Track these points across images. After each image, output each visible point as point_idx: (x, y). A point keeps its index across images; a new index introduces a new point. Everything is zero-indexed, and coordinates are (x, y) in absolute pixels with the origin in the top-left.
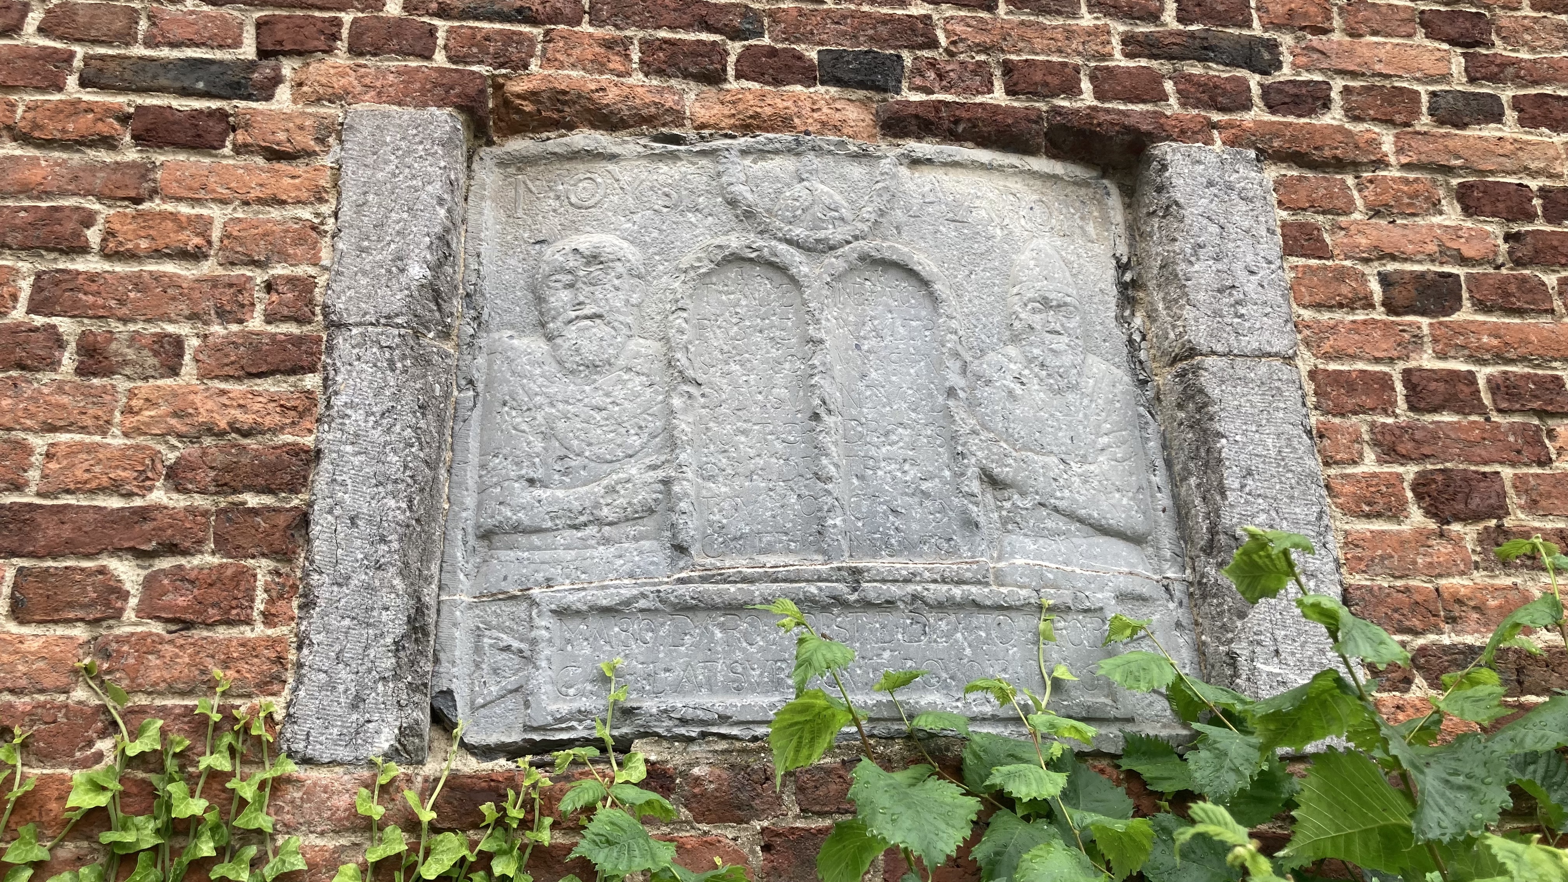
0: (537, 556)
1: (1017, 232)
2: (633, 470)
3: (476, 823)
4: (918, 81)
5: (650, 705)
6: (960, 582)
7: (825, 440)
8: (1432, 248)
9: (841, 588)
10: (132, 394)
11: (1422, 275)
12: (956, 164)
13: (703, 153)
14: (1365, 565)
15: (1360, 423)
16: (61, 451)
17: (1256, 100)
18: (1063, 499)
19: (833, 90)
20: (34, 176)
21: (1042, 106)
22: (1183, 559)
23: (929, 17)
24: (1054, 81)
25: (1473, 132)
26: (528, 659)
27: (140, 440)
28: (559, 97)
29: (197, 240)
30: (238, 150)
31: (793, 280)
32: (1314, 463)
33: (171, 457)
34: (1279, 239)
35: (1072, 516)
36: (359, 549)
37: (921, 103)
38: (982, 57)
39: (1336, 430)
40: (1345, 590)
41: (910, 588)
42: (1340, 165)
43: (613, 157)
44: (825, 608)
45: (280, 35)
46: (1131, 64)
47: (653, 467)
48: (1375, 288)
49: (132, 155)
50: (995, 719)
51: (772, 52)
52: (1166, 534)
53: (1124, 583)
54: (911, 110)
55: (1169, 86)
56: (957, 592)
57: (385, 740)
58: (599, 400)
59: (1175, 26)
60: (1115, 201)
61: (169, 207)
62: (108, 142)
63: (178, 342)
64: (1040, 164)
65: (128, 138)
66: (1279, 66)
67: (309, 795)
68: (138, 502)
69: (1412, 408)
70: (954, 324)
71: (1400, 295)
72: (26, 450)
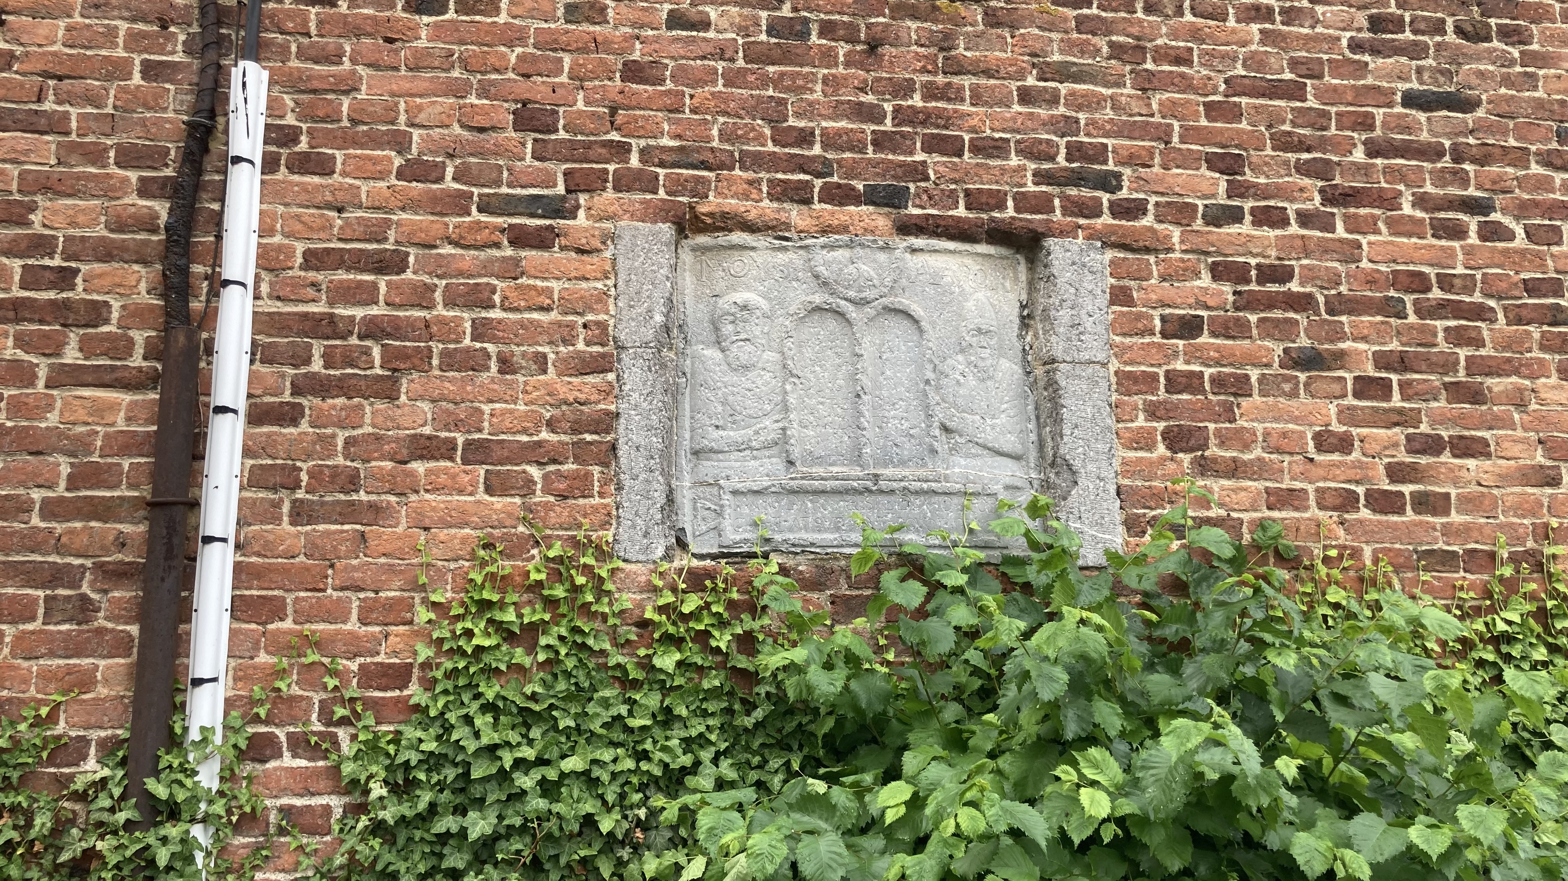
0: (722, 464)
1: (967, 288)
2: (767, 422)
3: (704, 589)
4: (917, 201)
5: (778, 537)
6: (927, 481)
7: (863, 409)
8: (1192, 300)
9: (869, 484)
10: (526, 383)
11: (1183, 317)
12: (936, 251)
13: (801, 247)
14: (1132, 475)
15: (1139, 400)
16: (498, 412)
17: (1106, 210)
18: (981, 438)
19: (871, 208)
20: (465, 265)
21: (985, 216)
22: (1040, 468)
23: (925, 162)
24: (993, 202)
25: (1225, 230)
26: (719, 514)
27: (533, 407)
28: (725, 216)
29: (548, 301)
30: (562, 248)
31: (847, 320)
32: (1110, 422)
33: (548, 415)
34: (1108, 296)
35: (985, 447)
36: (642, 462)
37: (918, 216)
38: (953, 187)
39: (1125, 403)
40: (1119, 487)
41: (903, 484)
42: (1147, 250)
43: (753, 249)
44: (861, 493)
45: (578, 181)
46: (1037, 189)
47: (777, 421)
48: (1157, 323)
49: (509, 252)
50: (940, 547)
51: (839, 186)
52: (1033, 455)
53: (1008, 481)
54: (913, 221)
55: (1057, 202)
56: (925, 486)
57: (660, 552)
58: (749, 385)
59: (1064, 164)
60: (1022, 268)
61: (531, 282)
62: (497, 245)
63: (544, 356)
64: (982, 248)
65: (506, 242)
66: (1120, 188)
67: (628, 575)
68: (535, 438)
69: (1167, 391)
70: (930, 344)
71: (1169, 327)
72: (482, 413)
